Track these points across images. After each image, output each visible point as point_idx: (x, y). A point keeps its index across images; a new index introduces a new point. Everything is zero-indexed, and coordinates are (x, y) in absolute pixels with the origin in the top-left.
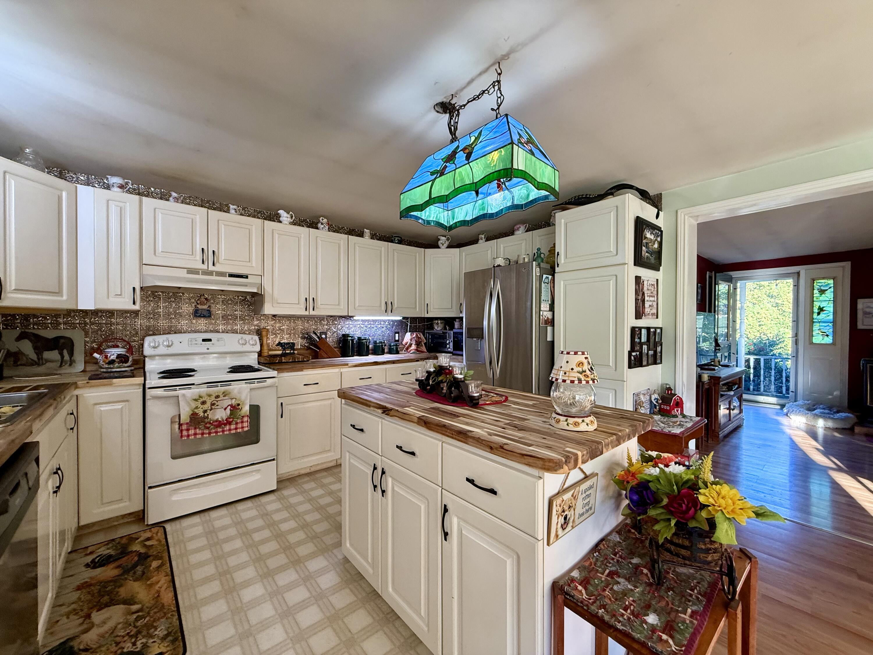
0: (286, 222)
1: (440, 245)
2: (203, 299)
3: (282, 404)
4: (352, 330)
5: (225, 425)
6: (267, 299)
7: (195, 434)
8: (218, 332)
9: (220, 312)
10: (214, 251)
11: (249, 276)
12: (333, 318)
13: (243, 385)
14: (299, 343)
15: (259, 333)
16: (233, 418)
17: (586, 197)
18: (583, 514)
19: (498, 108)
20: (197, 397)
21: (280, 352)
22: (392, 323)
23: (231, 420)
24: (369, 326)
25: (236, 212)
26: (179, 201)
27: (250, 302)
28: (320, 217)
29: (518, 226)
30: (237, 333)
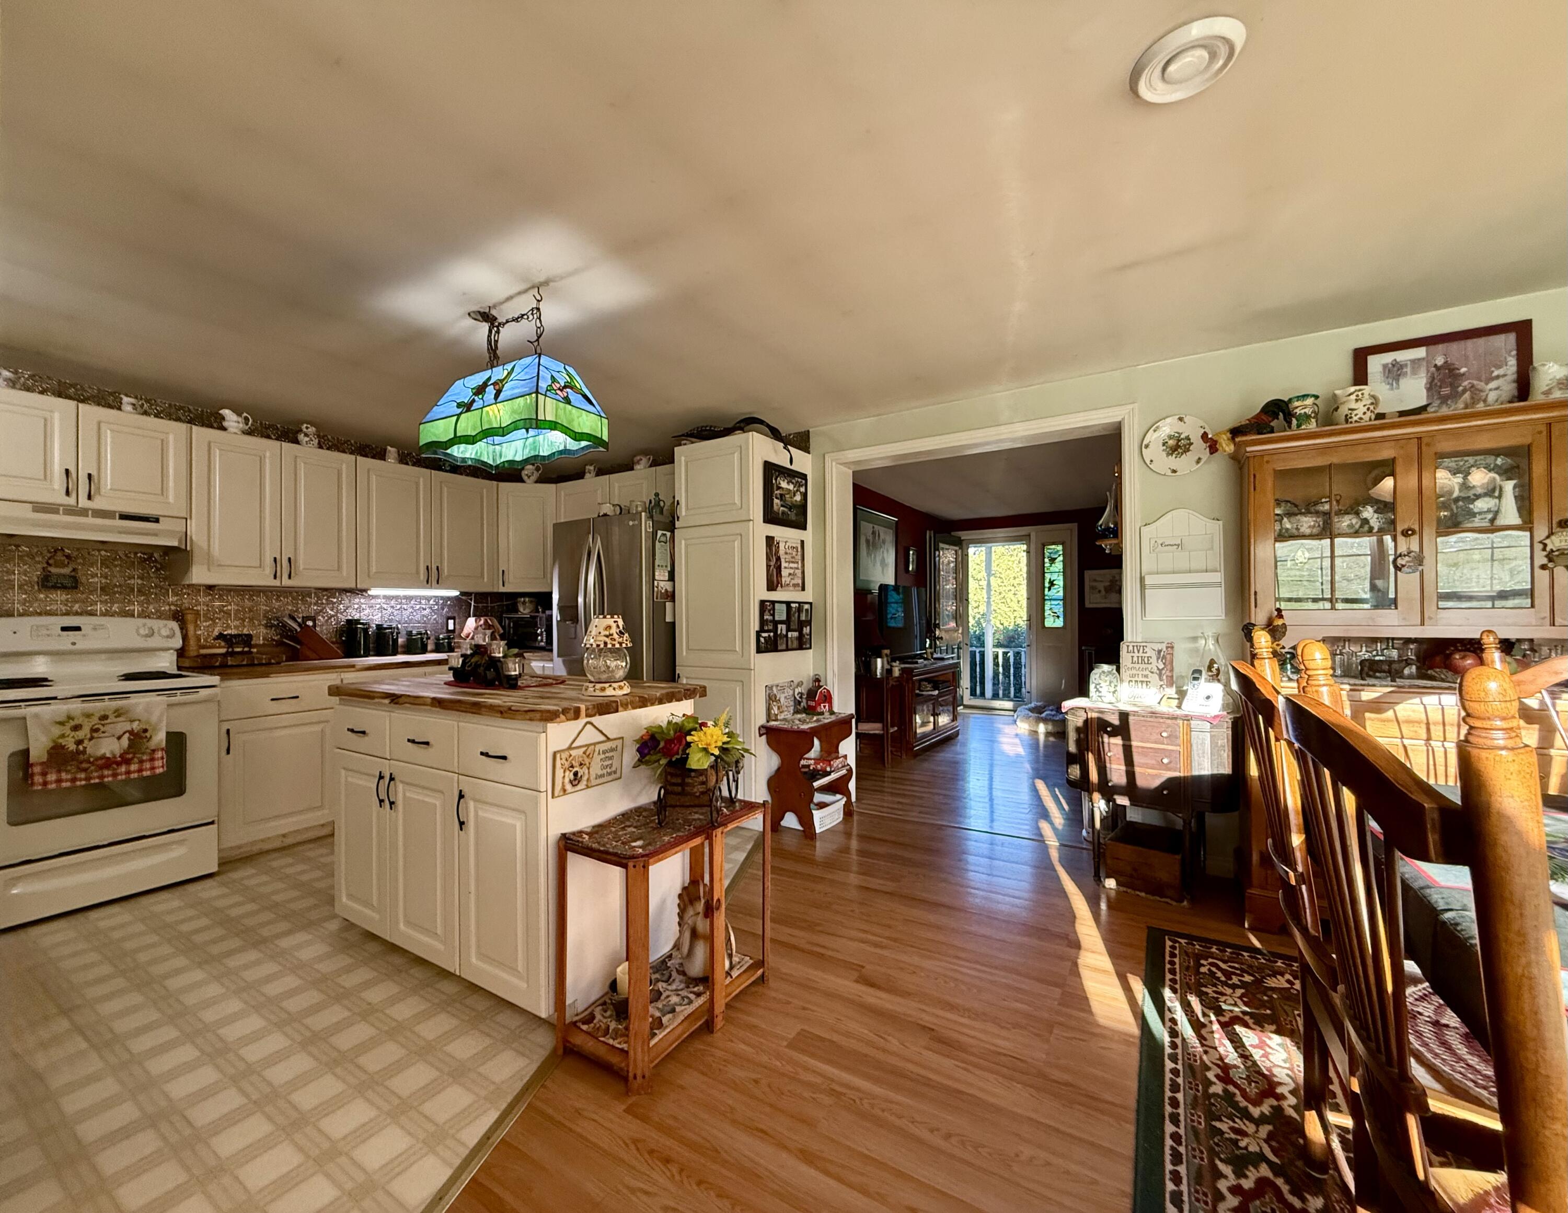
0: (235, 430)
1: (525, 478)
2: (59, 556)
3: (228, 731)
4: (366, 612)
5: (119, 764)
6: (196, 558)
7: (59, 781)
8: (92, 614)
9: (96, 580)
10: (90, 476)
11: (161, 519)
12: (330, 592)
13: (152, 698)
14: (260, 634)
15: (179, 616)
16: (134, 754)
17: (710, 430)
18: (602, 776)
19: (538, 340)
20: (62, 718)
21: (223, 651)
22: (441, 602)
23: (130, 756)
24: (399, 607)
25: (135, 409)
26: (18, 386)
27: (161, 564)
28: (302, 424)
29: (638, 458)
30: (133, 616)
